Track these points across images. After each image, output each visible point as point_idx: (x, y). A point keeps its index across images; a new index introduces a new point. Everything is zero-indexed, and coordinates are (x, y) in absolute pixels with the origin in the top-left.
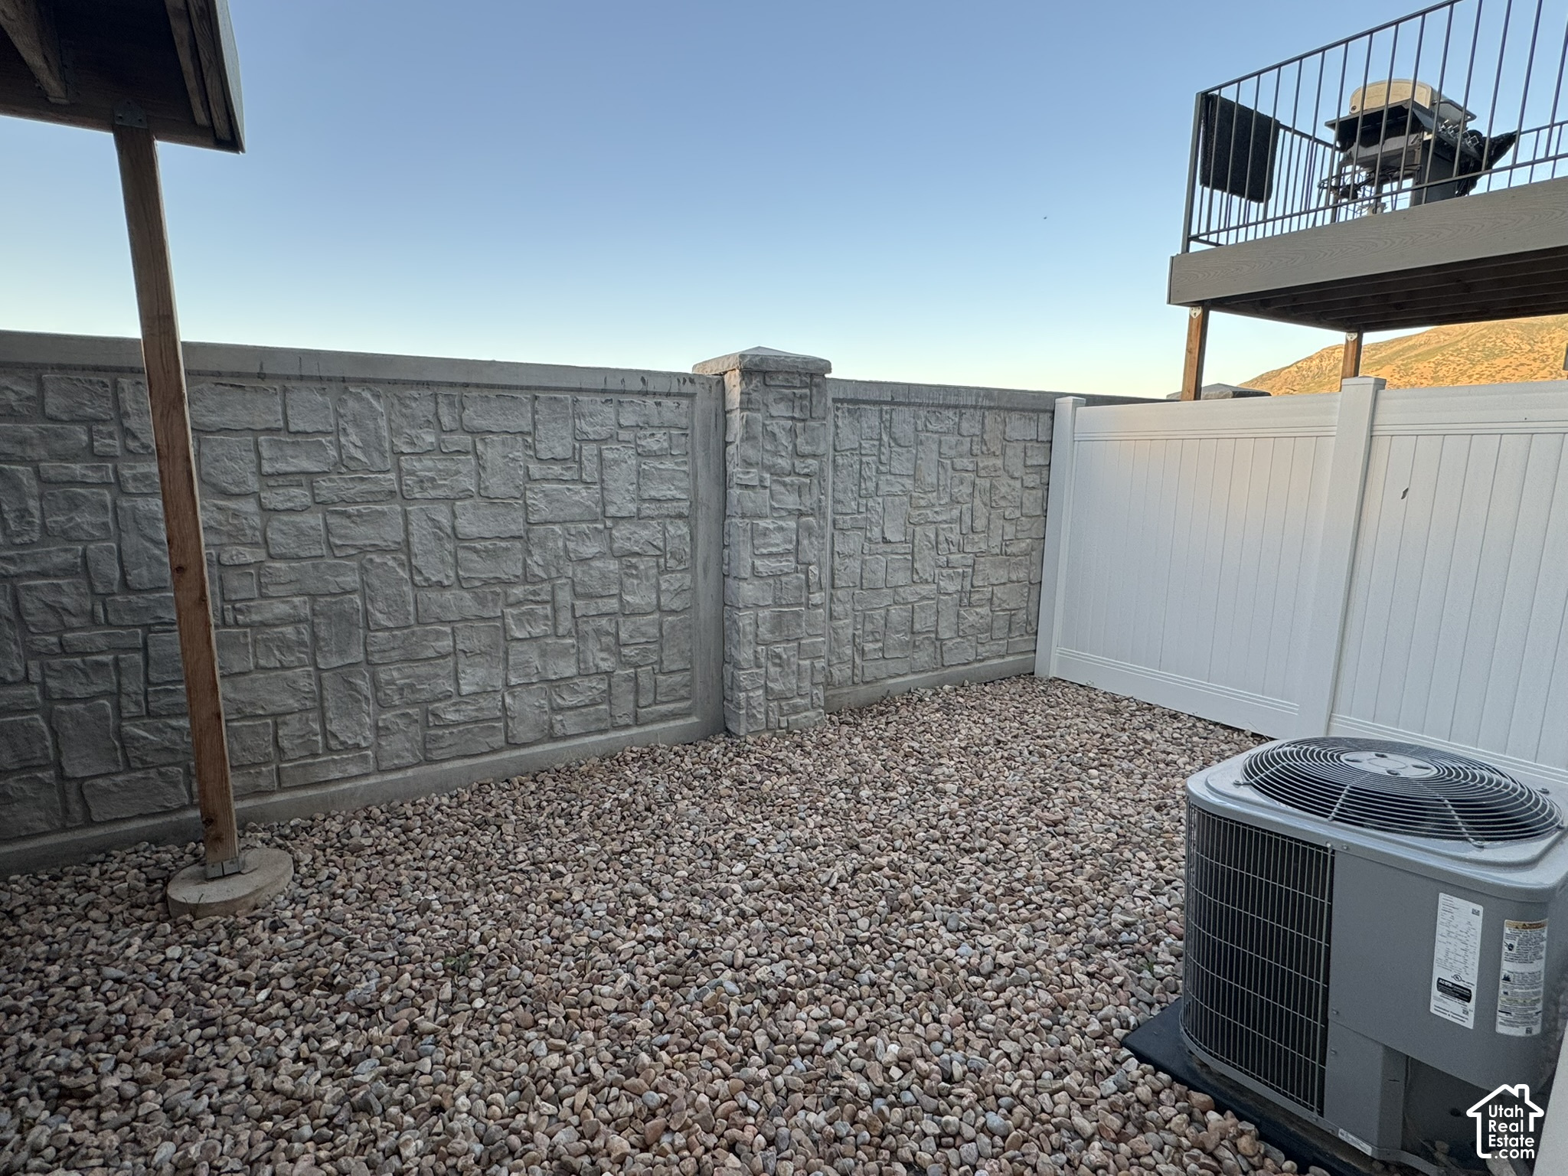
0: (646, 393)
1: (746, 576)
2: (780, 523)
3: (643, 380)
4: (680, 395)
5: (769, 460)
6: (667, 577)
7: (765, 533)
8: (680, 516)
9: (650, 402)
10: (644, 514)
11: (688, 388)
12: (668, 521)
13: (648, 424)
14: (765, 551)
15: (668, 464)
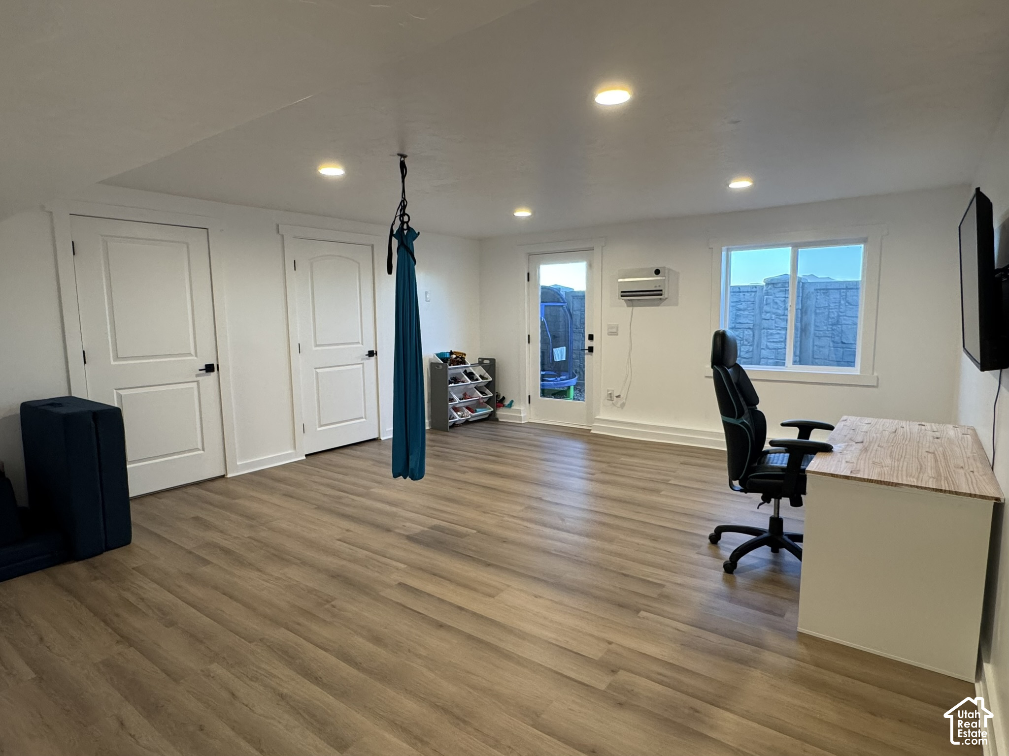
0: (740, 292)
1: (764, 348)
2: (778, 331)
3: (739, 288)
4: (752, 292)
5: (774, 311)
6: (743, 347)
7: (772, 334)
8: (749, 328)
9: (741, 294)
10: (737, 327)
11: (754, 289)
12: (745, 330)
13: (740, 301)
14: (771, 340)
15: (746, 313)
